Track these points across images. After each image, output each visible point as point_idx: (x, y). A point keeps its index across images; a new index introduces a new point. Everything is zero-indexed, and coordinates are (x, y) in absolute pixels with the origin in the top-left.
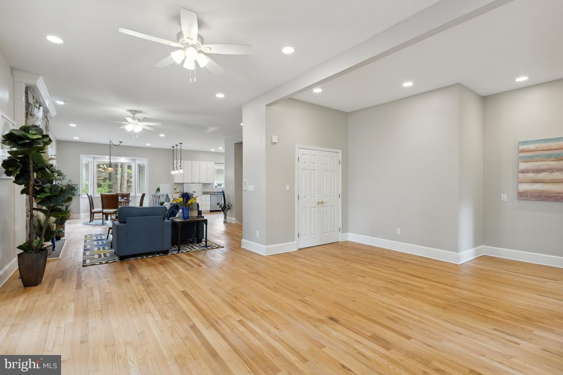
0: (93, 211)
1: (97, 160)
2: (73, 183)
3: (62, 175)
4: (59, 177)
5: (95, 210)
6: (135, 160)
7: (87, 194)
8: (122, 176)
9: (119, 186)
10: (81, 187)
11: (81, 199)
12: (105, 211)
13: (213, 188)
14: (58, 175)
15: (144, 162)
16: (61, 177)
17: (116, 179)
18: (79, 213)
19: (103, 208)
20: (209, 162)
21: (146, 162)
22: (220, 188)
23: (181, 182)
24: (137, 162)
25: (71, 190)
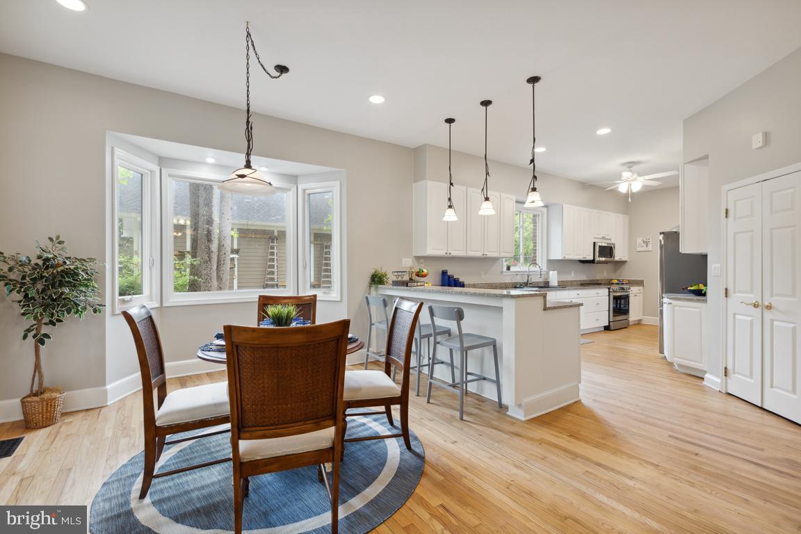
2: (73, 250)
6: (294, 179)
8: (220, 246)
9: (215, 267)
13: (502, 272)
15: (326, 182)
17: (209, 252)
18: (101, 381)
20: (504, 195)
21: (338, 182)
22: (517, 273)
23: (441, 253)
24: (301, 187)
25: (61, 285)
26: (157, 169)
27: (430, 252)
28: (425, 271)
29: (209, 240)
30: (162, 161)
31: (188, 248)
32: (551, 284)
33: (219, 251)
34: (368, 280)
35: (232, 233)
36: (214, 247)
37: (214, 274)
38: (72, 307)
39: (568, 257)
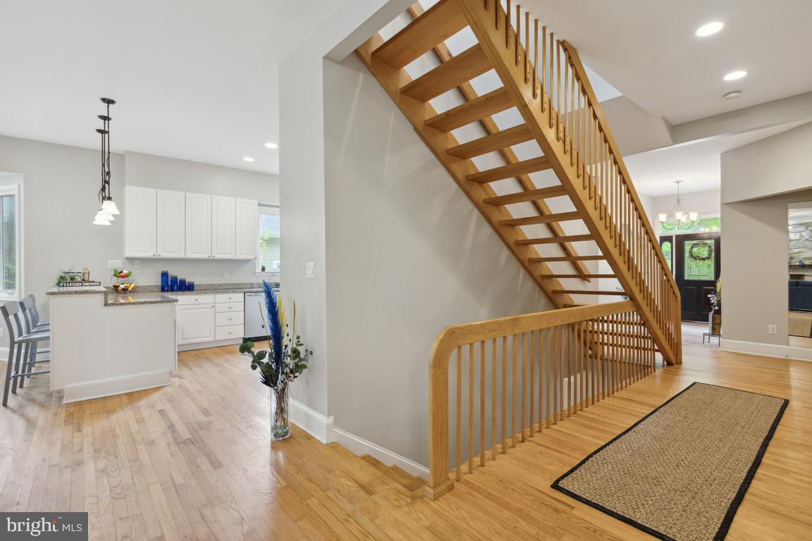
15: (7, 185)
23: (148, 254)
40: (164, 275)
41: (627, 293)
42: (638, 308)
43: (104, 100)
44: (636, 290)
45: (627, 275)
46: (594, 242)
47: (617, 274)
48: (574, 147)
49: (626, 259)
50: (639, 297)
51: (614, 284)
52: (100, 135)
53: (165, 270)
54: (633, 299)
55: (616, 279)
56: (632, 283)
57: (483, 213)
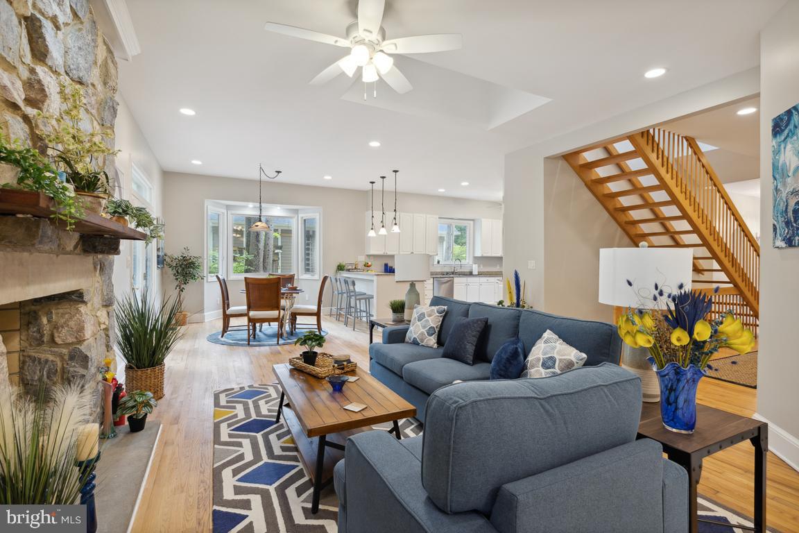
0: (228, 312)
1: (233, 212)
2: (193, 253)
3: (151, 223)
4: (140, 229)
5: (233, 309)
6: (296, 211)
7: (217, 277)
8: (266, 245)
9: (262, 260)
10: (205, 261)
11: (206, 285)
12: (252, 313)
13: (433, 265)
14: (138, 226)
15: (313, 213)
16: (147, 231)
17: (258, 249)
18: (202, 311)
19: (249, 308)
20: (428, 216)
21: (318, 214)
22: (445, 266)
23: (381, 253)
24: (300, 216)
25: (189, 268)
26: (225, 211)
27: (372, 252)
28: (370, 263)
29: (258, 241)
30: (228, 207)
31: (245, 246)
32: (474, 273)
33: (265, 248)
34: (335, 268)
35: (276, 234)
36: (261, 245)
37: (261, 265)
38: (193, 277)
39: (485, 255)
40: (386, 265)
41: (732, 281)
42: (741, 293)
43: (394, 171)
44: (739, 281)
45: (732, 270)
46: (705, 248)
47: (724, 269)
48: (683, 181)
49: (731, 259)
50: (742, 285)
51: (722, 276)
52: (371, 184)
53: (386, 262)
54: (736, 285)
55: (723, 273)
56: (736, 276)
57: (624, 230)
